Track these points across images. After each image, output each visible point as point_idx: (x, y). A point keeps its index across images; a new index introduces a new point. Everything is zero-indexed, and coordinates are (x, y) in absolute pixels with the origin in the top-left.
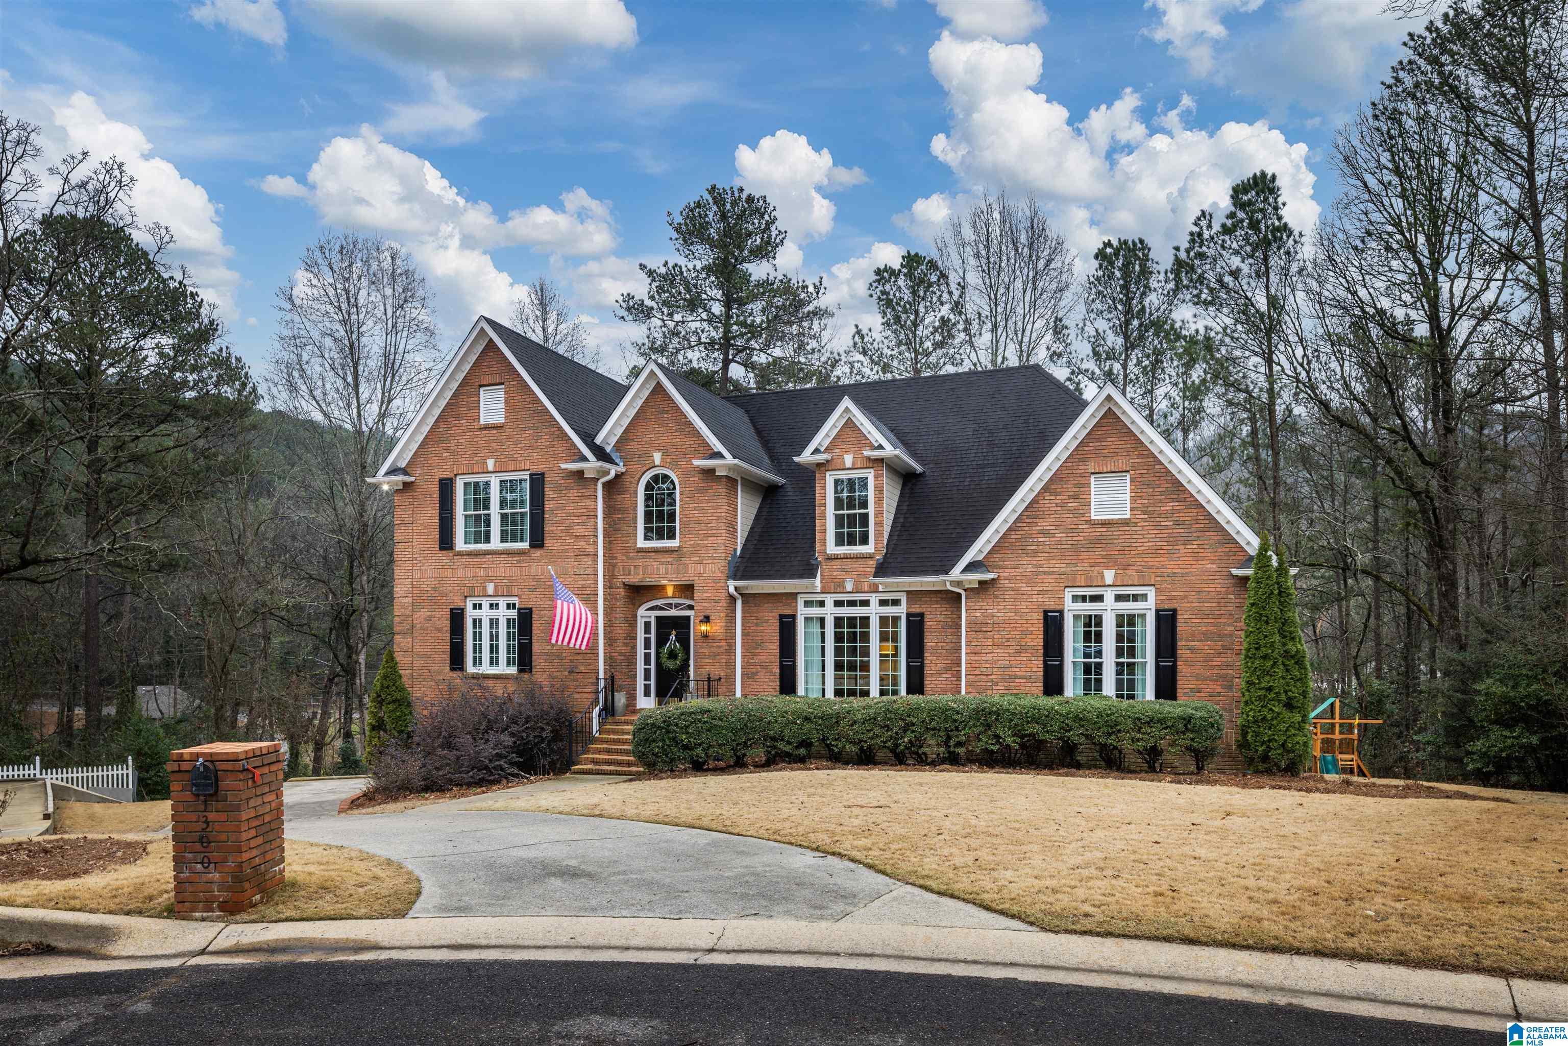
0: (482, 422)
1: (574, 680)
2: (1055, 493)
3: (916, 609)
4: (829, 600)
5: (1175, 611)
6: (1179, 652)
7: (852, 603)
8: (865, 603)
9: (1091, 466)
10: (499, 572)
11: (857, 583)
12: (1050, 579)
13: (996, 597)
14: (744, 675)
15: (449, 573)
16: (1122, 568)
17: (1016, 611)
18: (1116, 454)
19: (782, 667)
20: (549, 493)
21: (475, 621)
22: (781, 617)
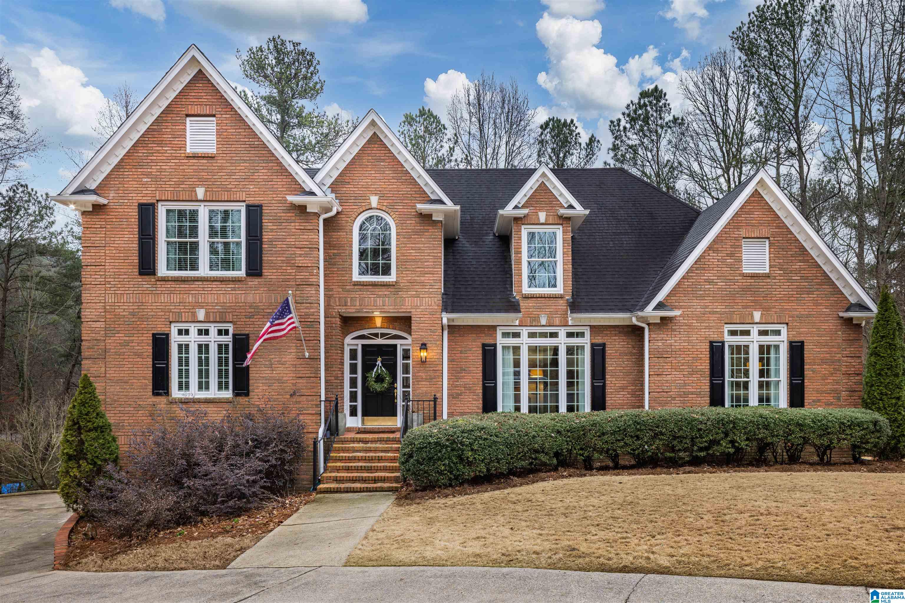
0: (188, 151)
1: (297, 402)
3: (599, 340)
4: (525, 332)
5: (802, 343)
6: (805, 373)
7: (544, 335)
8: (555, 335)
9: (743, 232)
10: (210, 299)
11: (549, 318)
12: (713, 317)
14: (449, 395)
15: (150, 299)
17: (689, 342)
19: (485, 388)
20: (267, 224)
21: (180, 346)
22: (484, 345)
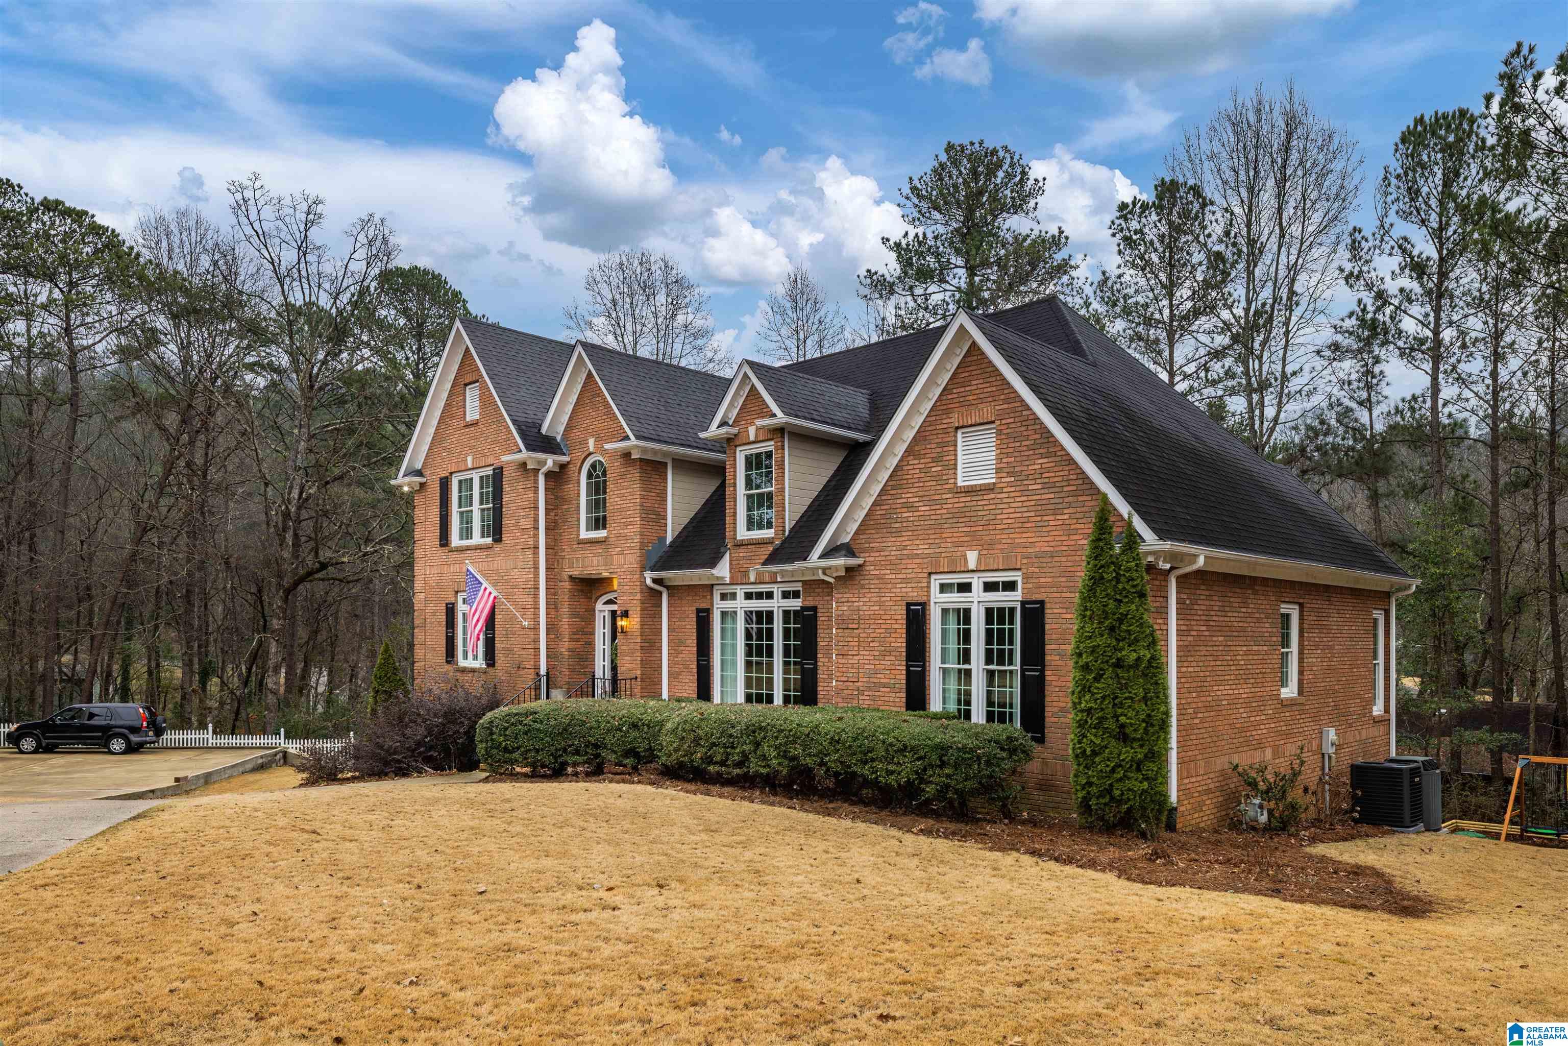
0: (468, 419)
1: (521, 676)
2: (918, 456)
3: (809, 602)
4: (740, 591)
5: (1042, 603)
6: (1048, 658)
7: (759, 596)
8: (770, 595)
9: (955, 419)
11: (759, 573)
12: (913, 564)
13: (863, 587)
14: (670, 674)
15: (445, 570)
16: (986, 547)
17: (881, 604)
18: (981, 401)
19: (699, 666)
20: (506, 488)
21: (462, 616)
22: (699, 611)
